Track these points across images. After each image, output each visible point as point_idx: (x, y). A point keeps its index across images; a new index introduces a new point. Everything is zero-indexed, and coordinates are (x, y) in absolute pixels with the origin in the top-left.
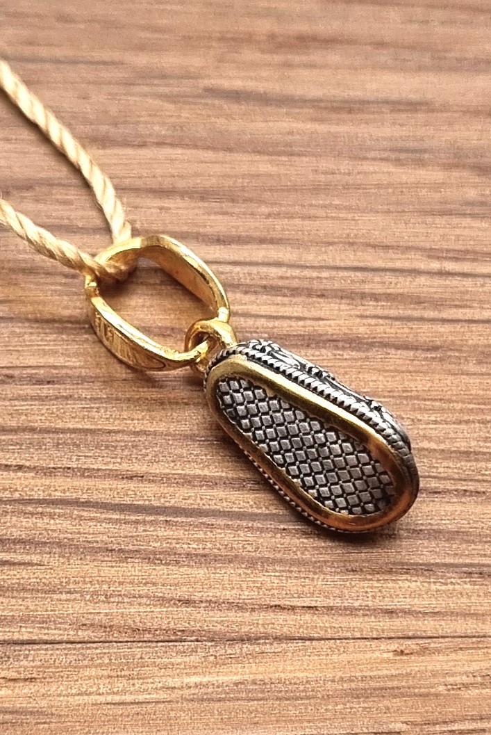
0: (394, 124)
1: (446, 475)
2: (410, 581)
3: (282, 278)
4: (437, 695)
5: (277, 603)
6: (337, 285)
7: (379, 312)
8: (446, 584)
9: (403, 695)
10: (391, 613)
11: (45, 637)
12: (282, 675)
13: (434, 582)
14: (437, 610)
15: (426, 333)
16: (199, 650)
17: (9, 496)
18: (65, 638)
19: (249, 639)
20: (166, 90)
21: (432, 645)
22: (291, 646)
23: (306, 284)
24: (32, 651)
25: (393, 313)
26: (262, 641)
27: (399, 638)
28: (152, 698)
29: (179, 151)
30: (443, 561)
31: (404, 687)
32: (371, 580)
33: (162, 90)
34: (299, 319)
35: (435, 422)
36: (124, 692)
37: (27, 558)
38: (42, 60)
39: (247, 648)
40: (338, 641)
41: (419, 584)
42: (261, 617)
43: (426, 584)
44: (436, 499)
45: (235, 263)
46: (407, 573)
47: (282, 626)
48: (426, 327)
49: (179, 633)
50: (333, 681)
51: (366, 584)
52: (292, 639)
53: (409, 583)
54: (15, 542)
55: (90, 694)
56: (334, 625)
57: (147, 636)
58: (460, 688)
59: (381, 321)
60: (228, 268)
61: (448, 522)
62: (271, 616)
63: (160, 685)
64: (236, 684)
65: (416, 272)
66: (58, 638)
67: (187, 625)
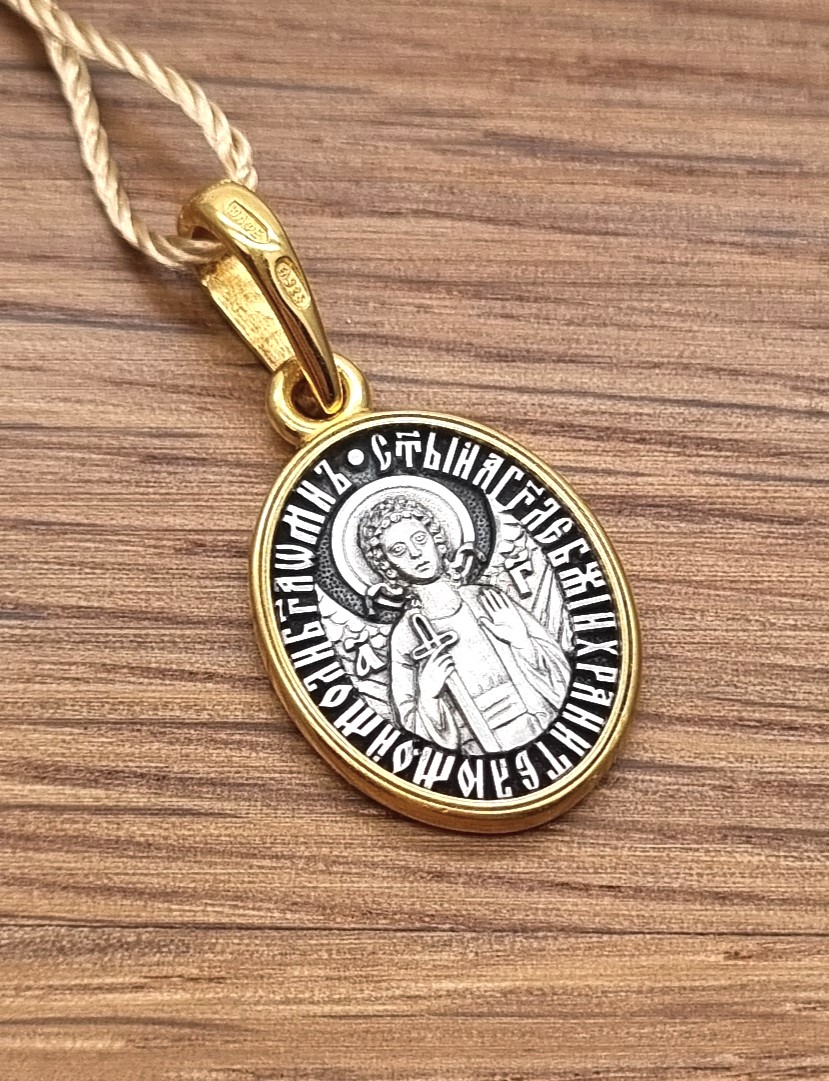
0: (752, 193)
1: (806, 703)
2: (751, 854)
3: (585, 413)
4: (782, 1016)
5: (565, 879)
6: (663, 426)
7: (721, 466)
8: (802, 860)
9: (736, 1015)
10: (722, 898)
11: (239, 920)
12: (569, 983)
13: (786, 857)
14: (787, 895)
15: (785, 497)
16: (454, 944)
17: (194, 716)
18: (268, 922)
19: (524, 930)
20: (433, 133)
21: (779, 946)
22: (583, 941)
23: (618, 423)
24: (220, 940)
25: (741, 468)
26: (541, 934)
27: (733, 934)
28: (387, 1010)
29: (448, 223)
30: (799, 826)
31: (736, 1003)
32: (697, 850)
33: (425, 133)
34: (609, 473)
35: (795, 627)
36: (347, 1000)
37: (217, 806)
38: (258, 84)
39: (520, 941)
40: (648, 936)
41: (763, 858)
42: (542, 899)
43: (773, 859)
44: (791, 738)
45: (521, 390)
46: (748, 842)
47: (571, 913)
48: (786, 489)
49: (427, 919)
50: (640, 992)
51: (690, 856)
52: (584, 931)
53: (750, 858)
54: (201, 782)
55: (301, 1002)
56: (642, 913)
57: (382, 923)
58: (814, 1009)
59: (724, 480)
60: (509, 397)
61: (807, 770)
62: (554, 898)
63: (398, 992)
64: (505, 993)
65: (774, 411)
66: (257, 921)
67: (437, 907)
